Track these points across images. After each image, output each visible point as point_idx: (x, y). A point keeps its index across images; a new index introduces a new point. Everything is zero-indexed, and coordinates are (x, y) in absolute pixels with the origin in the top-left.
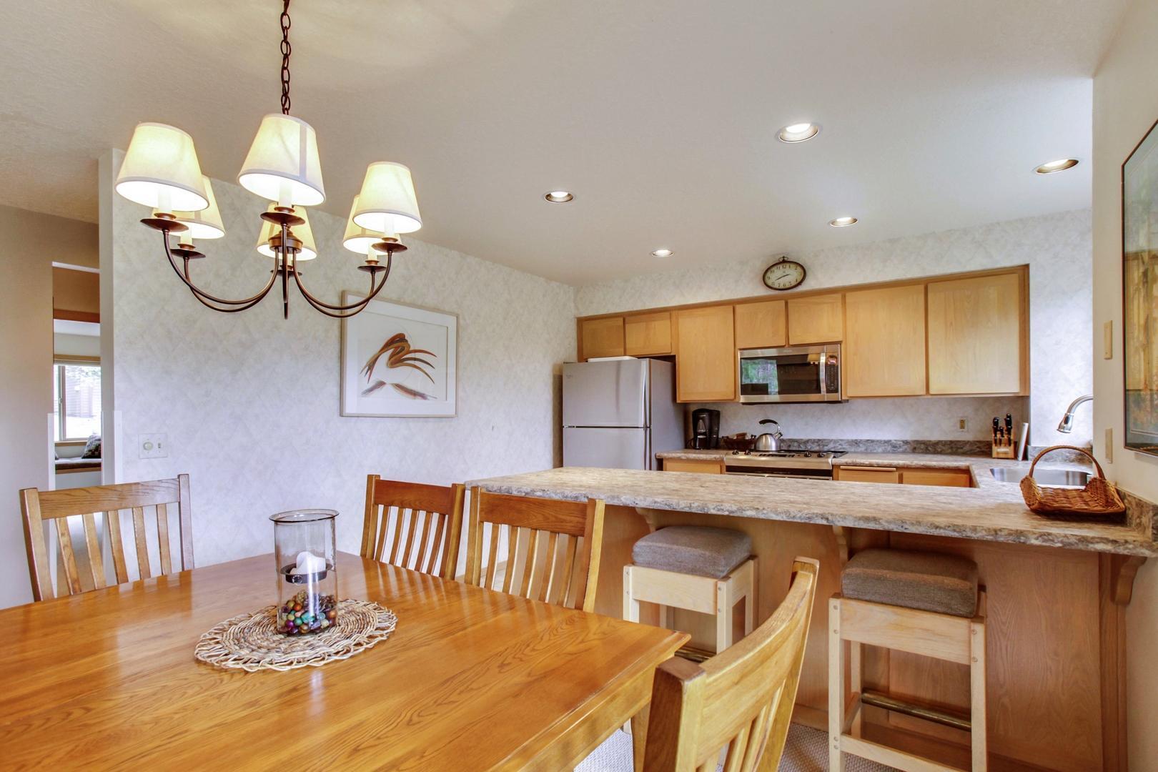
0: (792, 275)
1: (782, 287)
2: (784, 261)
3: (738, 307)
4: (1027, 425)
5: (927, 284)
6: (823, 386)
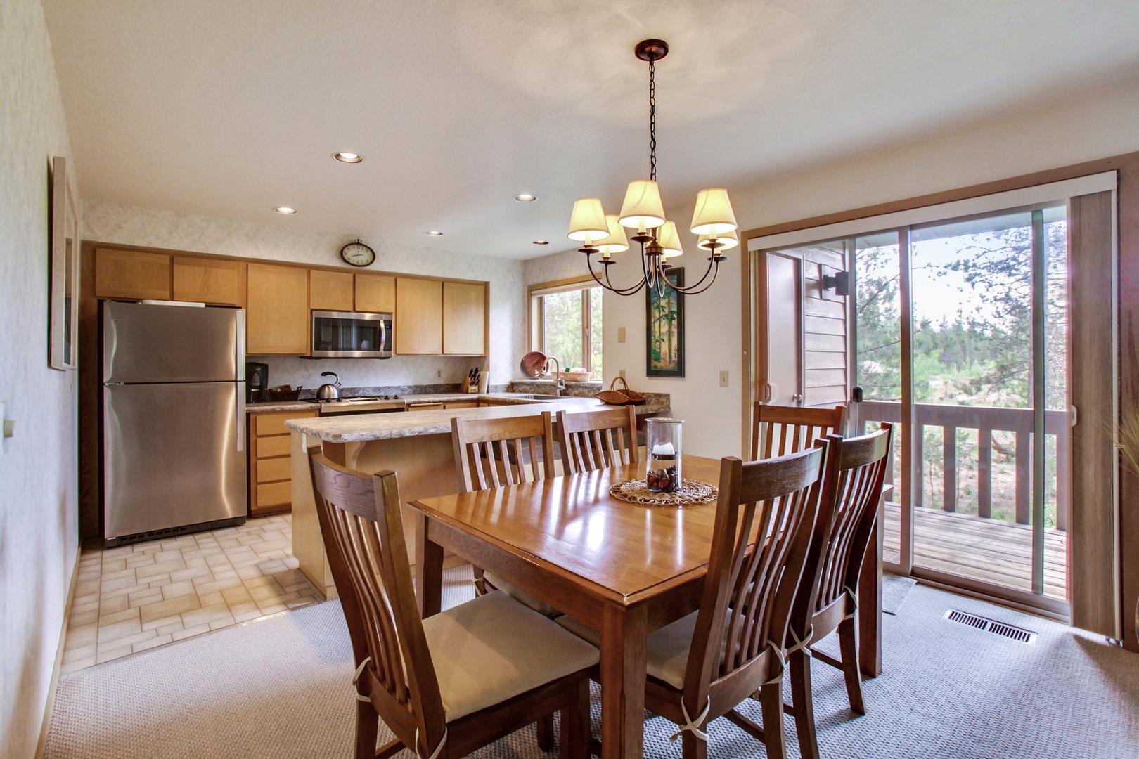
0: (364, 257)
1: (355, 263)
2: (358, 243)
3: (313, 272)
4: (488, 373)
5: (443, 283)
6: (382, 346)
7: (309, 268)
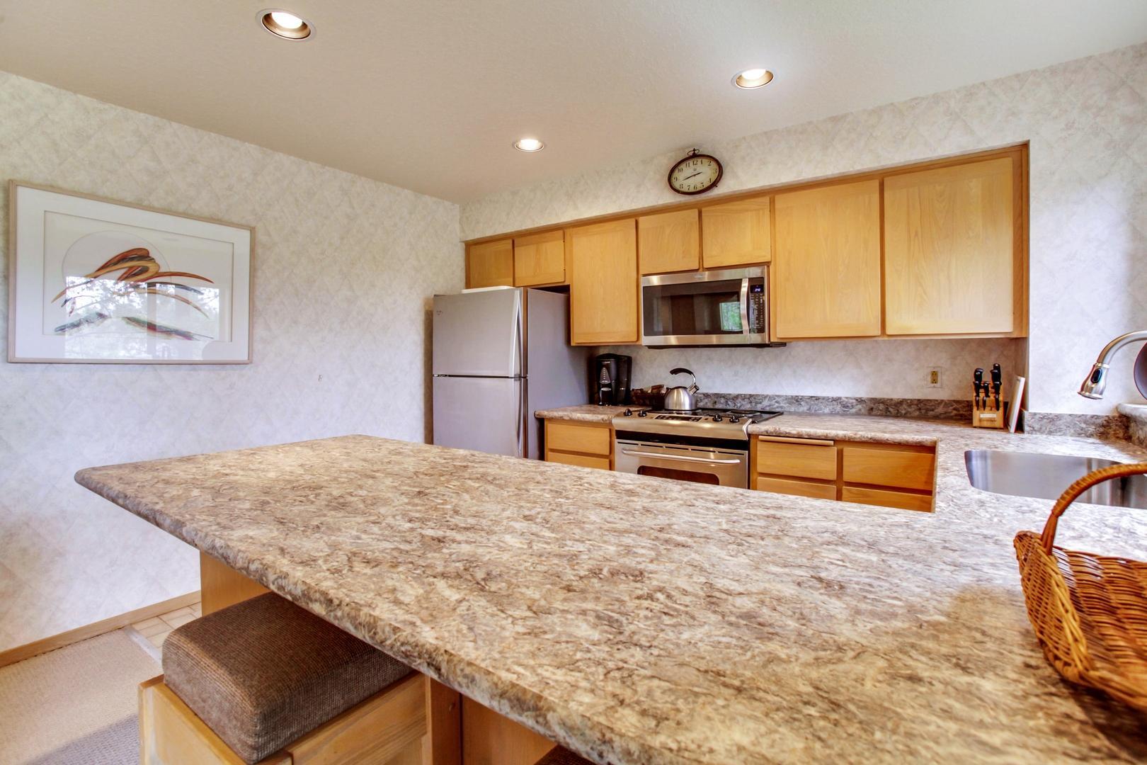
0: (705, 173)
1: (692, 190)
2: (695, 156)
3: (641, 219)
4: (1023, 380)
5: (882, 179)
7: (635, 216)
